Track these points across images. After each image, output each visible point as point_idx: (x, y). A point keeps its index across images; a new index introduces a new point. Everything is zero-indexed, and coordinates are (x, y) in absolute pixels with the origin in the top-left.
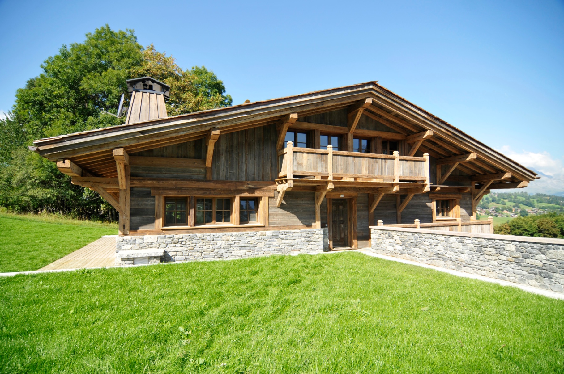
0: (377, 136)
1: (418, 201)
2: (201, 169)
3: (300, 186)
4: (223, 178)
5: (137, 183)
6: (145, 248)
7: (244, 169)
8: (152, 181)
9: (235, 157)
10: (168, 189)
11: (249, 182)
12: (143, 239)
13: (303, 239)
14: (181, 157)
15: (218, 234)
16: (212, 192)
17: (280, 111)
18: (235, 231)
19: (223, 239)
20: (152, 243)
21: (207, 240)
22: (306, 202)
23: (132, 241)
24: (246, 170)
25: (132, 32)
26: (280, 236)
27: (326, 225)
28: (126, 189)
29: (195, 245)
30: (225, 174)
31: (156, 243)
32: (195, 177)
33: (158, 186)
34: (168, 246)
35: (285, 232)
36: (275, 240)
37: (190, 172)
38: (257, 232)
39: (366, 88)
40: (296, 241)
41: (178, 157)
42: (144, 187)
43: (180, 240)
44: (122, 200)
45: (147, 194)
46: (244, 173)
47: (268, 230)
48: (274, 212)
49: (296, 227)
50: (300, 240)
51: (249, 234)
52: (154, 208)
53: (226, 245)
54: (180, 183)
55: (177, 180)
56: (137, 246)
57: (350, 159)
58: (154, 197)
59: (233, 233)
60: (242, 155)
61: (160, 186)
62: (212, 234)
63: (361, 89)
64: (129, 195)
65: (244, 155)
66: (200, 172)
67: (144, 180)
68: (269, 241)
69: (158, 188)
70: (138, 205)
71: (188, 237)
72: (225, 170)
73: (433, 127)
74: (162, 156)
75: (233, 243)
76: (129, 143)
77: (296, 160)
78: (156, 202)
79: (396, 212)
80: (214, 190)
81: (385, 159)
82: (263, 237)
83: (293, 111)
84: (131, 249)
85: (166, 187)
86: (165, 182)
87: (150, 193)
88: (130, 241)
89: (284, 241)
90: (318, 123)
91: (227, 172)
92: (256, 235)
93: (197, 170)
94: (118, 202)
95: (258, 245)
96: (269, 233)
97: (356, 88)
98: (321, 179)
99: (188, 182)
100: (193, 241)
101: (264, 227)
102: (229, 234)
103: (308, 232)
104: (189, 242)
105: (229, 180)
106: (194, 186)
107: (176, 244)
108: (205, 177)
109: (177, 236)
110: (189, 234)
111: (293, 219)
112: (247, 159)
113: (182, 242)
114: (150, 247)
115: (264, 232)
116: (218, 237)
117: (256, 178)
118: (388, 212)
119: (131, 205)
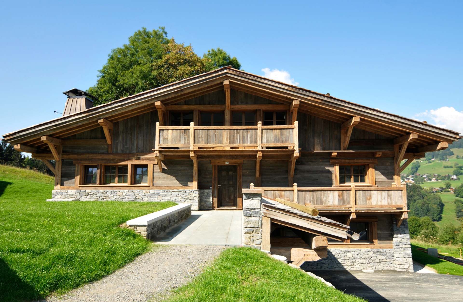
0: (256, 109)
1: (316, 167)
2: (105, 146)
3: (179, 156)
4: (120, 151)
5: (65, 157)
6: (68, 198)
7: (135, 144)
8: (74, 155)
9: (129, 136)
10: (83, 160)
11: (138, 154)
12: (67, 192)
13: (180, 197)
14: (93, 139)
15: (114, 190)
16: (112, 161)
17: (147, 101)
18: (127, 189)
19: (117, 194)
20: (72, 195)
21: (106, 194)
22: (185, 168)
23: (61, 193)
24: (137, 145)
25: (163, 29)
26: (160, 194)
27: (211, 188)
28: (59, 161)
29: (98, 197)
30: (121, 148)
31: (75, 195)
32: (101, 151)
33: (78, 158)
34: (82, 197)
35: (165, 191)
36: (156, 197)
37: (98, 148)
38: (143, 190)
39: (220, 73)
40: (174, 198)
41: (90, 138)
42: (69, 159)
43: (89, 194)
44: (57, 167)
45: (71, 164)
46: (135, 147)
47: (152, 189)
48: (158, 175)
49: (175, 187)
50: (177, 198)
51: (137, 192)
52: (75, 172)
53: (120, 199)
54: (91, 156)
55: (89, 154)
56: (63, 197)
57: (212, 132)
58: (75, 165)
59: (125, 190)
60: (134, 134)
61: (79, 158)
62: (110, 190)
63: (215, 75)
64: (61, 164)
65: (136, 134)
66: (105, 148)
67: (69, 154)
68: (152, 198)
69: (77, 160)
70: (66, 170)
71: (94, 192)
72: (122, 146)
73: (299, 97)
74: (81, 139)
75: (125, 197)
76: (50, 133)
77: (163, 136)
78: (76, 169)
79: (287, 178)
80: (113, 160)
81: (247, 129)
82: (147, 194)
83: (157, 100)
84: (60, 198)
85: (82, 159)
86: (82, 156)
87: (73, 163)
88: (60, 193)
89: (164, 198)
90: (197, 104)
91: (123, 147)
92: (142, 192)
93: (103, 146)
94: (55, 169)
95: (143, 200)
96: (152, 191)
97: (210, 75)
98: (198, 149)
99: (96, 155)
100: (98, 195)
101: (149, 186)
102: (122, 191)
103: (184, 192)
104: (95, 196)
105: (124, 153)
106: (100, 158)
107: (87, 196)
108: (108, 151)
109: (88, 191)
110: (95, 190)
111: (172, 181)
112: (137, 137)
113: (90, 195)
114: (71, 198)
115: (148, 191)
116: (114, 193)
117: (144, 151)
118: (277, 177)
119: (62, 171)
